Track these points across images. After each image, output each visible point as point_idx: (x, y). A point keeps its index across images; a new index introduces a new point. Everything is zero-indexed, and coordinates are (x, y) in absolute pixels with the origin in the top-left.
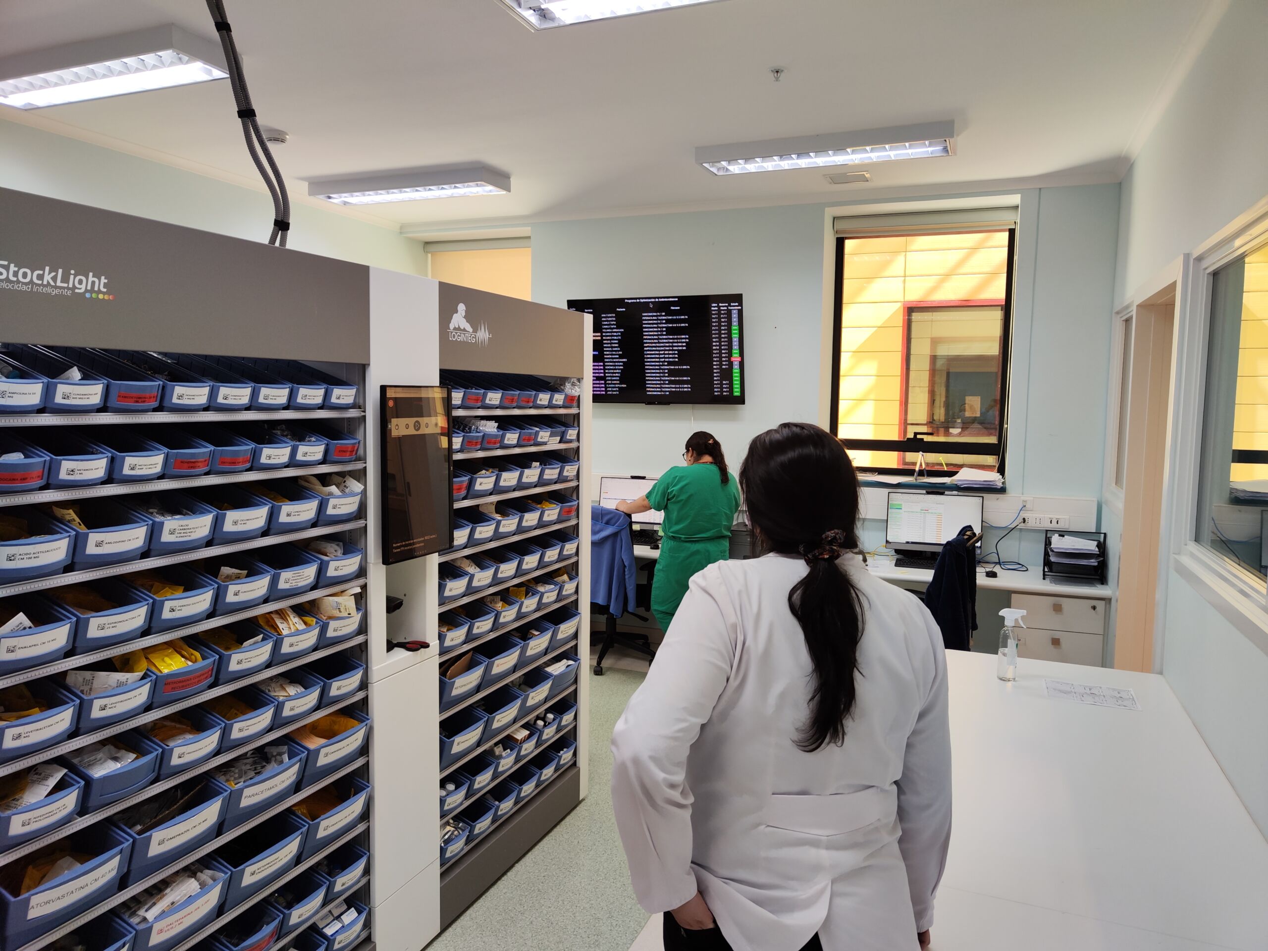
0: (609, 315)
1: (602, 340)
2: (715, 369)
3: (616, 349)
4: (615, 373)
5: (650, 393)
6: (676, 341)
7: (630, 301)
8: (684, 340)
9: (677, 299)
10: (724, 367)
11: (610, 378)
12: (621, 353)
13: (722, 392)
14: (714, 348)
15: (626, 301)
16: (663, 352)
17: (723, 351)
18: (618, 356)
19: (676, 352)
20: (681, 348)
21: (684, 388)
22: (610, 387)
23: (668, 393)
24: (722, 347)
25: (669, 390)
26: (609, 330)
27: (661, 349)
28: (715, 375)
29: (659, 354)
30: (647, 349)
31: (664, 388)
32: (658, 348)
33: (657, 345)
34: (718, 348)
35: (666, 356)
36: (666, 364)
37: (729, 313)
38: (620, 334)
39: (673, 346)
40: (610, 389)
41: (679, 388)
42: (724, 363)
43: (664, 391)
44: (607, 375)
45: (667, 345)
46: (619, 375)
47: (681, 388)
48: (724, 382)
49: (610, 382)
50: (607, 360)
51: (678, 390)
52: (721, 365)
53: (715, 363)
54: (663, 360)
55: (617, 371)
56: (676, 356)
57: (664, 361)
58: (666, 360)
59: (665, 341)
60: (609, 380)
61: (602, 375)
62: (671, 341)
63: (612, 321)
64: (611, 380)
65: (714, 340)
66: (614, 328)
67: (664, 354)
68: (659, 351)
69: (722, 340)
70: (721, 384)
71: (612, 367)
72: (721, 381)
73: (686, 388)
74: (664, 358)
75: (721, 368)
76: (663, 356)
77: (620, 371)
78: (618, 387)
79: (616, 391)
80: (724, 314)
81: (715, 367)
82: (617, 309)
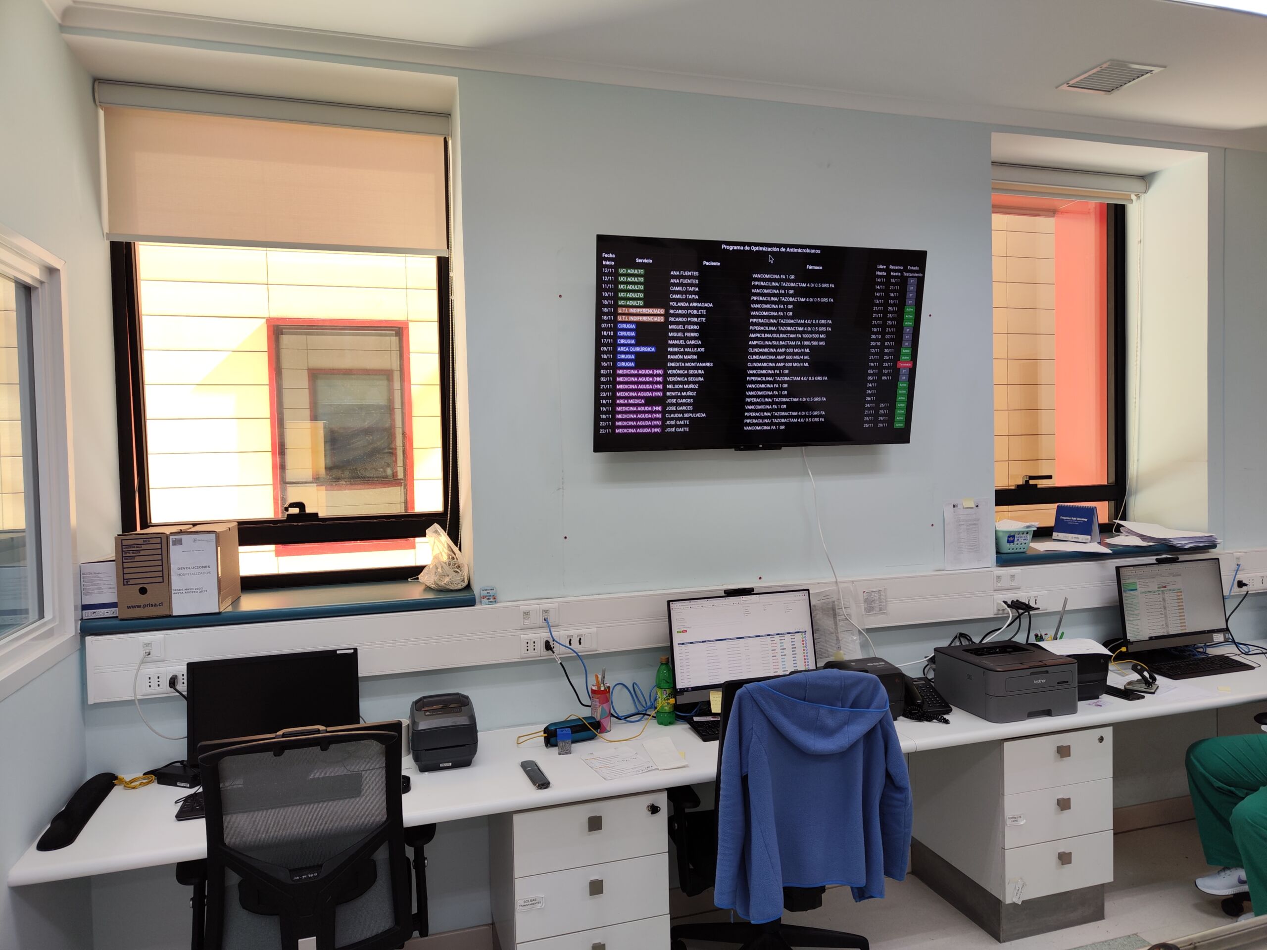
0: (686, 273)
1: (667, 323)
2: (871, 382)
3: (693, 342)
4: (687, 390)
5: (751, 428)
6: (809, 329)
7: (731, 248)
8: (823, 329)
9: (819, 251)
10: (884, 378)
11: (674, 401)
12: (703, 350)
13: (876, 422)
14: (873, 344)
15: (723, 246)
16: (783, 350)
17: (887, 351)
18: (696, 357)
19: (807, 350)
20: (816, 343)
21: (812, 416)
22: (672, 419)
23: (783, 427)
24: (886, 344)
25: (786, 420)
26: (683, 304)
27: (781, 343)
28: (869, 392)
29: (776, 354)
30: (755, 343)
31: (776, 417)
32: (774, 343)
33: (775, 335)
34: (879, 344)
35: (787, 357)
36: (787, 372)
37: (904, 281)
38: (704, 312)
39: (802, 339)
40: (673, 423)
41: (805, 417)
42: (885, 371)
43: (775, 424)
44: (668, 394)
45: (793, 336)
46: (694, 394)
47: (809, 417)
48: (882, 405)
49: (674, 408)
50: (673, 364)
51: (803, 420)
52: (880, 374)
53: (870, 371)
54: (782, 364)
55: (691, 386)
56: (807, 357)
57: (784, 368)
58: (787, 365)
59: (789, 329)
60: (672, 405)
61: (659, 394)
62: (801, 329)
63: (691, 285)
64: (677, 404)
65: (875, 330)
66: (694, 300)
67: (785, 353)
68: (776, 347)
69: (888, 330)
70: (877, 409)
71: (680, 379)
72: (877, 402)
73: (816, 416)
74: (785, 361)
75: (879, 381)
76: (783, 357)
77: (696, 386)
78: (689, 418)
79: (685, 426)
80: (894, 284)
81: (870, 378)
82: (704, 263)
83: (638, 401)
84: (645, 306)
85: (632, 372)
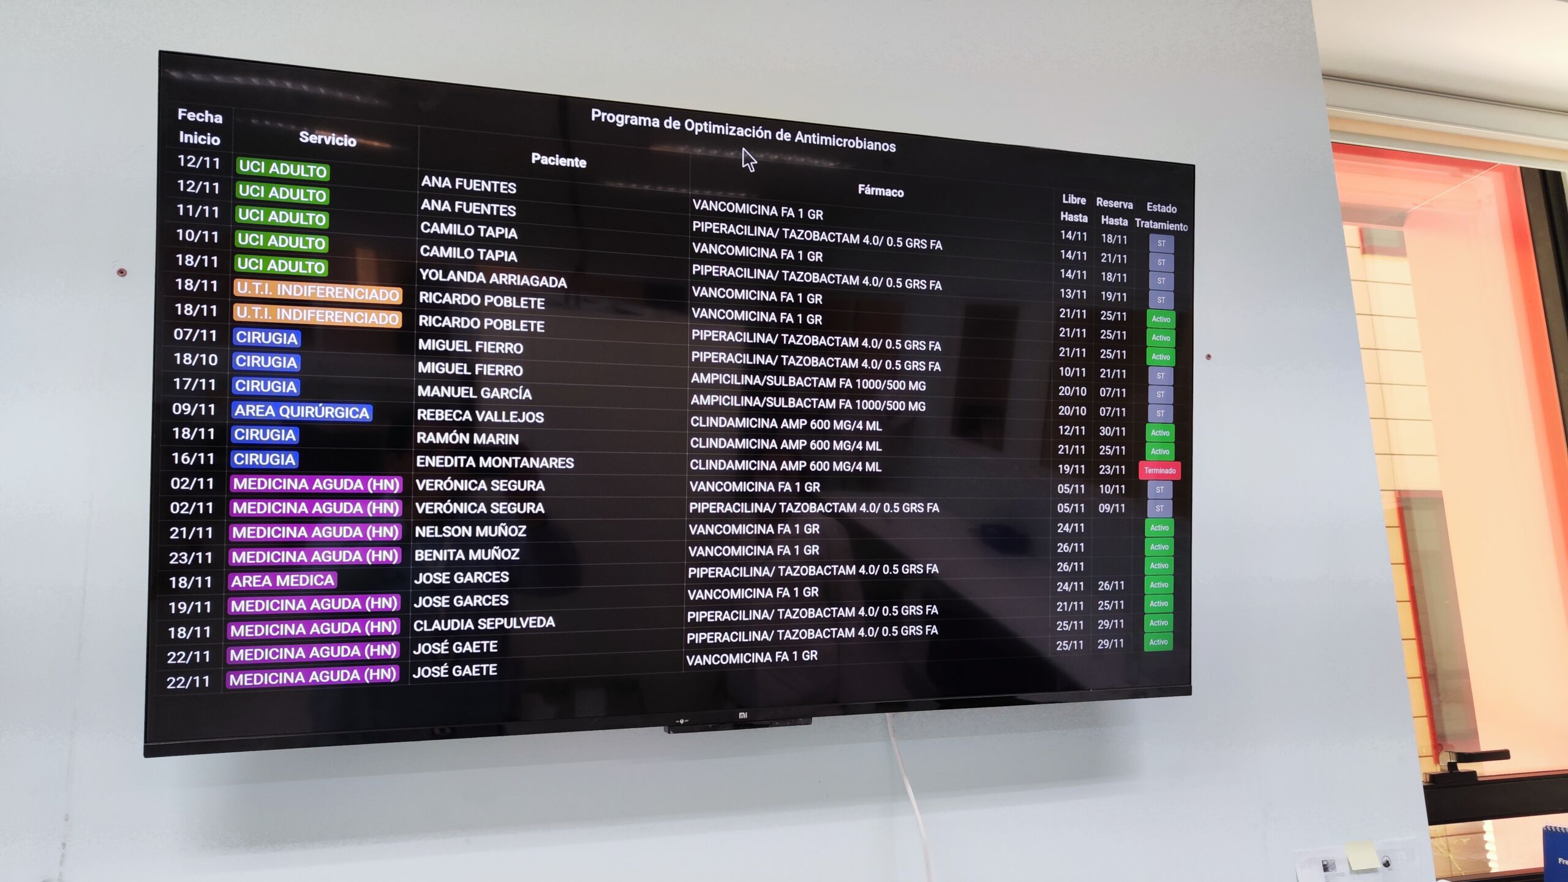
0: (474, 185)
1: (410, 332)
2: (1066, 518)
3: (506, 393)
4: (486, 543)
5: (709, 660)
6: (876, 365)
8: (917, 365)
9: (892, 148)
10: (1105, 508)
11: (442, 578)
12: (539, 417)
13: (1091, 634)
14: (1066, 411)
15: (595, 114)
16: (800, 424)
17: (1105, 431)
18: (513, 439)
19: (874, 426)
20: (898, 406)
21: (901, 621)
22: (438, 637)
23: (813, 655)
24: (1103, 411)
25: (820, 634)
26: (465, 277)
27: (793, 403)
28: (1064, 548)
29: (778, 435)
30: (710, 400)
31: (790, 624)
32: (771, 402)
33: (771, 380)
34: (1083, 411)
35: (814, 445)
36: (815, 487)
37: (1138, 243)
38: (540, 303)
39: (855, 394)
40: (441, 648)
41: (879, 621)
42: (1107, 489)
43: (788, 646)
44: (421, 555)
45: (830, 383)
46: (513, 555)
47: (891, 621)
48: (1105, 586)
49: (442, 602)
50: (435, 462)
51: (873, 633)
52: (1093, 497)
53: (1064, 489)
54: (799, 465)
55: (503, 530)
56: (874, 446)
57: (806, 475)
58: (814, 466)
59: (814, 362)
60: (436, 590)
61: (391, 556)
62: (853, 364)
63: (494, 220)
64: (450, 590)
65: (1068, 372)
66: (502, 266)
67: (807, 433)
68: (780, 414)
69: (1104, 373)
70: (1092, 595)
71: (463, 508)
72: (1090, 577)
73: (913, 620)
74: (806, 454)
75: (1090, 516)
76: (799, 444)
77: (520, 531)
78: (499, 634)
79: (483, 657)
80: (1113, 249)
81: (1063, 508)
82: (535, 157)
83: (312, 580)
84: (334, 277)
85: (289, 484)
